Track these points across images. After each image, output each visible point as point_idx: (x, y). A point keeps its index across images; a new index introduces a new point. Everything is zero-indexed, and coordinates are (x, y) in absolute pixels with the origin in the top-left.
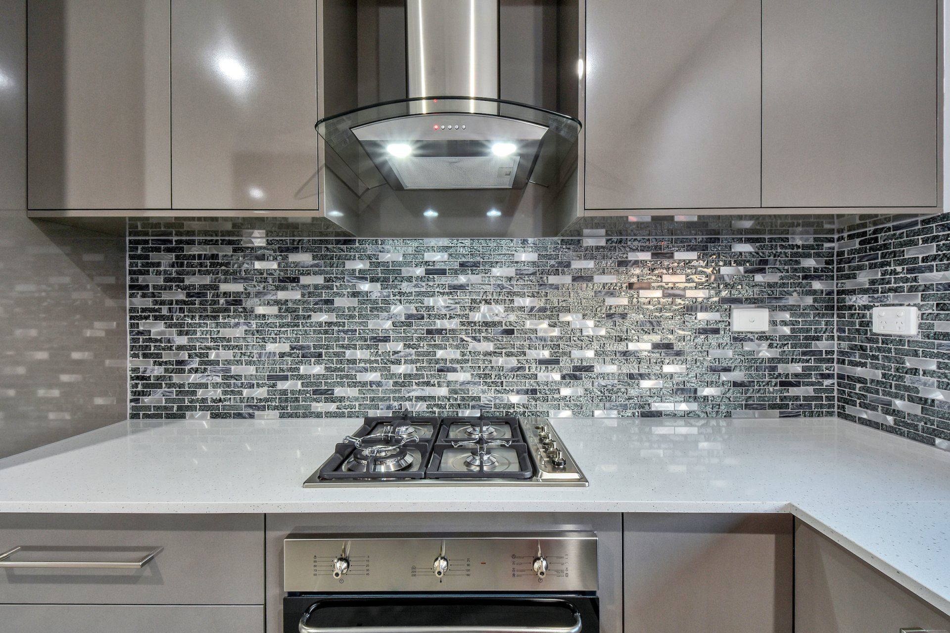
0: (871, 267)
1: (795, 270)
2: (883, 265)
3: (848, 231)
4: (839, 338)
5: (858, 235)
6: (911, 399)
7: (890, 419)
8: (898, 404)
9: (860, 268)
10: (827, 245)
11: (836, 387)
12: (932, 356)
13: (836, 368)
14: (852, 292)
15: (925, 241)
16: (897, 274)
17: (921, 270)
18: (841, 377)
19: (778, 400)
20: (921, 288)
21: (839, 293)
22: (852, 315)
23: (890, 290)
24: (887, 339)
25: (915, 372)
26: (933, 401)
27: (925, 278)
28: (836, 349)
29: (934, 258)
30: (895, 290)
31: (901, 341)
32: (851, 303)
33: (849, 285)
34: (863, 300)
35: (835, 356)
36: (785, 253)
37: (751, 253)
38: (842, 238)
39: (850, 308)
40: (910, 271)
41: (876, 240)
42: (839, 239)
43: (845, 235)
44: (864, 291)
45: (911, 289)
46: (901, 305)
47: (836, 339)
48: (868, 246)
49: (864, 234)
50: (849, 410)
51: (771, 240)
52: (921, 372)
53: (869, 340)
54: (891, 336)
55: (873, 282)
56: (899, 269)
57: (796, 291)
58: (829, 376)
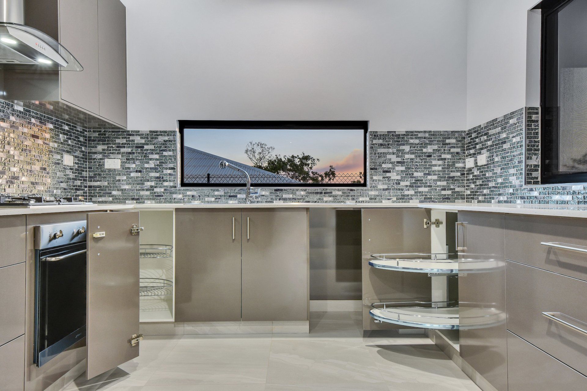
0: (103, 144)
1: (78, 141)
2: (107, 144)
3: (93, 129)
4: (89, 172)
5: (98, 132)
6: (118, 190)
7: (111, 199)
8: (114, 193)
9: (98, 144)
10: (85, 133)
11: (88, 191)
12: (125, 175)
13: (89, 184)
14: (95, 153)
15: (123, 138)
16: (113, 148)
17: (121, 147)
18: (90, 187)
19: (75, 196)
20: (121, 153)
21: (89, 153)
22: (95, 162)
23: (111, 153)
24: (110, 170)
25: (119, 180)
26: (125, 189)
27: (123, 150)
28: (88, 176)
29: (125, 144)
30: (113, 153)
31: (115, 170)
32: (95, 157)
33: (93, 150)
34: (100, 156)
35: (87, 179)
36: (76, 133)
37: (67, 130)
38: (90, 131)
39: (94, 159)
40: (117, 147)
41: (105, 135)
42: (88, 131)
43: (92, 130)
44: (100, 153)
45: (118, 153)
46: (114, 158)
47: (88, 172)
48: (102, 136)
49: (100, 131)
50: (94, 199)
51: (73, 126)
52: (122, 181)
53: (102, 171)
54: (111, 169)
55: (104, 150)
56: (114, 146)
57: (78, 150)
58: (86, 187)
